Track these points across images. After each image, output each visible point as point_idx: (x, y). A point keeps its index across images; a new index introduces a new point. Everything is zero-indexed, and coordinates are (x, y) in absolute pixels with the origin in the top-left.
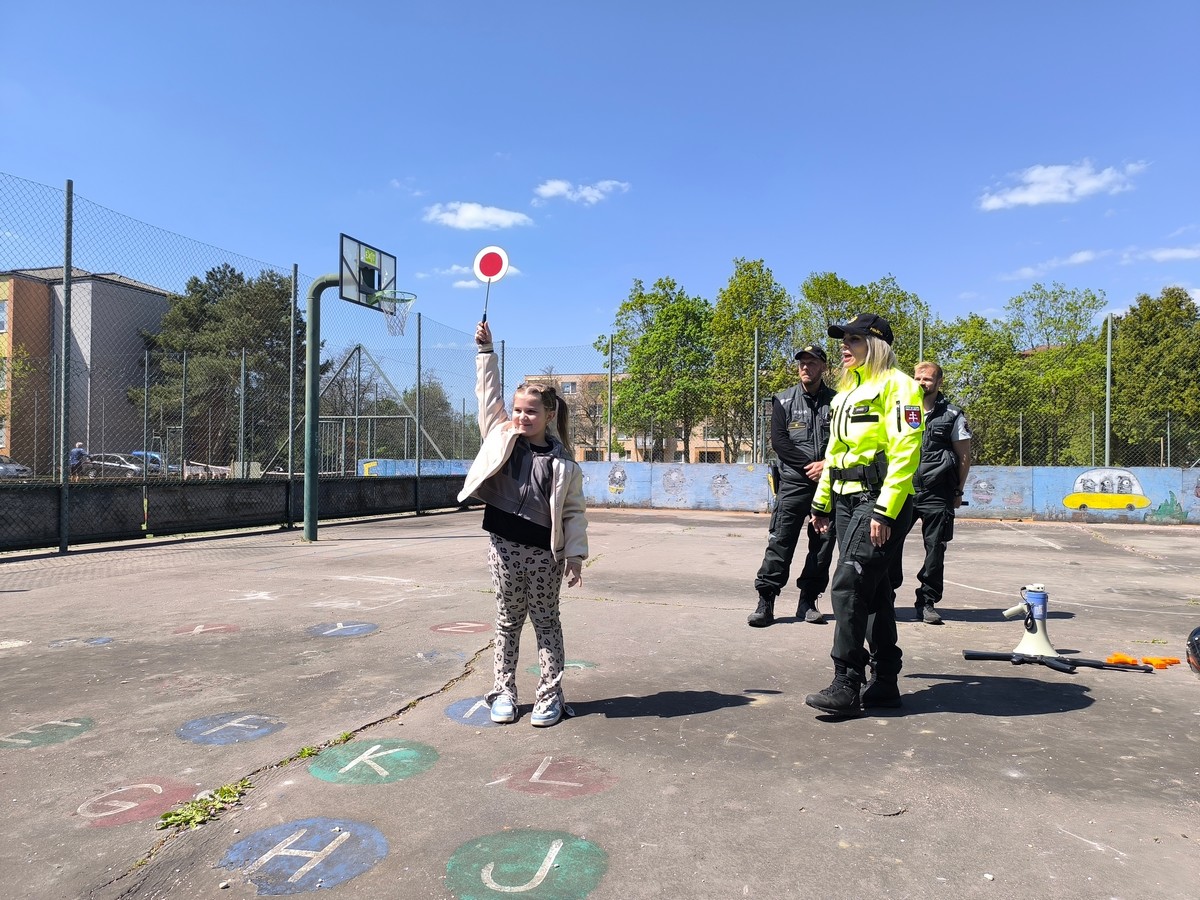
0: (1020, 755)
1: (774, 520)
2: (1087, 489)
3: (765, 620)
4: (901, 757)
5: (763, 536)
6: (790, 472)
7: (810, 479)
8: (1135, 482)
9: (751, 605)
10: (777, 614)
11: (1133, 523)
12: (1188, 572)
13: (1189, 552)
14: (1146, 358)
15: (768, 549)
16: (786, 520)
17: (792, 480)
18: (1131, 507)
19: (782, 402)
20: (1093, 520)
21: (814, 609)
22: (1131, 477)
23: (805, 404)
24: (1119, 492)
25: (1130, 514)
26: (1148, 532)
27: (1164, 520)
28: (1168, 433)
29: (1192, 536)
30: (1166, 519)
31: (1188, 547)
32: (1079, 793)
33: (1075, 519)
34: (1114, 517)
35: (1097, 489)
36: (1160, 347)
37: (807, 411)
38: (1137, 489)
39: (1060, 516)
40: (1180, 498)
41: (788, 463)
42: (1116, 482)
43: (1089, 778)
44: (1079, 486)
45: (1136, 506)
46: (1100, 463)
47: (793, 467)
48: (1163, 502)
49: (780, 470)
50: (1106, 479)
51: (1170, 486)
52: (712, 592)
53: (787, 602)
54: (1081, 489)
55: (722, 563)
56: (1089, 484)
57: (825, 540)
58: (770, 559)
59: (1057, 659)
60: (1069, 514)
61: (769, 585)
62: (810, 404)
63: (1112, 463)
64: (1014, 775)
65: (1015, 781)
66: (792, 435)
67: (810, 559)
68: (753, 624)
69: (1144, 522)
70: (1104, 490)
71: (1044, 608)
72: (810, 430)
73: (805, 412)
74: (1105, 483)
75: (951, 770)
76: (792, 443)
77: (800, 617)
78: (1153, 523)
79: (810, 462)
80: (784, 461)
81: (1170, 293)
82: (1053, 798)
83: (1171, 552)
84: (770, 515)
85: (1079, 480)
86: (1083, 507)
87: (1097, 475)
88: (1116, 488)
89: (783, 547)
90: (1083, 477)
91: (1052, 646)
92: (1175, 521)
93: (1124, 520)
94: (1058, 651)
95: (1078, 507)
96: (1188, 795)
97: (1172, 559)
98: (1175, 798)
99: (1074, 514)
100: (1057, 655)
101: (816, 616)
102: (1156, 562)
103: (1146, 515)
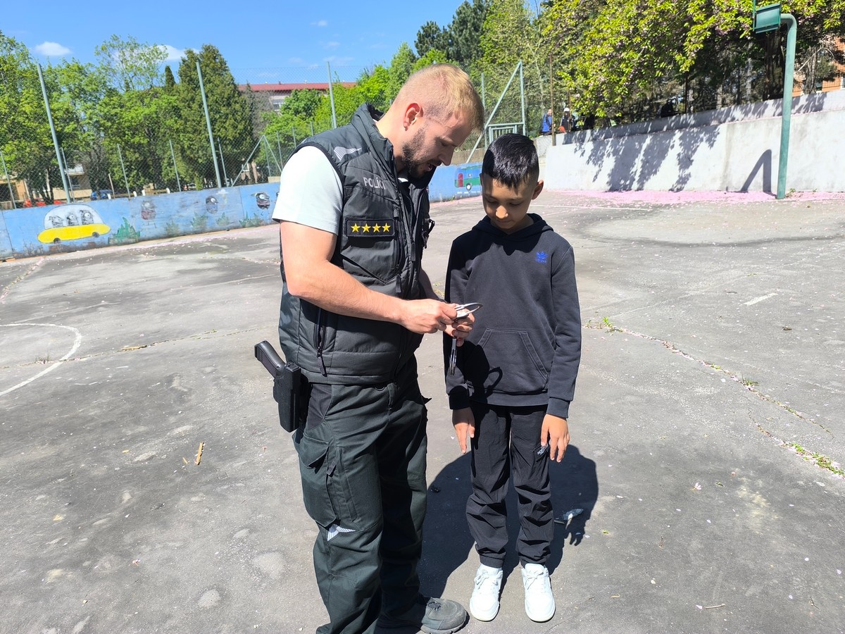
2: (56, 225)
8: (94, 214)
11: (99, 248)
18: (96, 235)
20: (68, 250)
22: (90, 210)
24: (84, 224)
25: (97, 240)
30: (124, 240)
33: (52, 251)
34: (85, 245)
35: (65, 223)
38: (97, 219)
39: (39, 251)
40: (131, 222)
42: (79, 215)
44: (48, 223)
45: (100, 233)
48: (120, 227)
50: (70, 214)
51: (122, 214)
54: (51, 225)
56: (57, 220)
60: (46, 249)
69: (109, 245)
70: (70, 223)
74: (70, 217)
78: (117, 245)
85: (47, 218)
86: (57, 240)
87: (62, 212)
88: (80, 221)
90: (51, 214)
92: (132, 241)
93: (92, 246)
95: (52, 241)
99: (51, 247)
103: (109, 239)
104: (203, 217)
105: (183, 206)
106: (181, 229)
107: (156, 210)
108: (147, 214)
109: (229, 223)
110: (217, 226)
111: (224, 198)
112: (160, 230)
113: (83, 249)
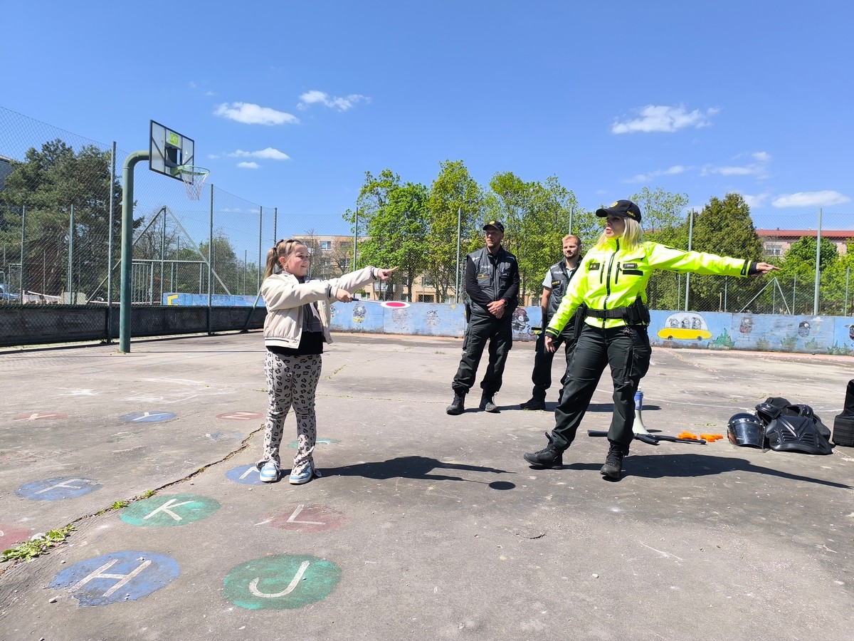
0: (620, 498)
1: (466, 341)
2: (673, 325)
3: (458, 410)
4: (543, 500)
5: (459, 353)
6: (478, 308)
7: (491, 314)
8: (703, 322)
9: (449, 400)
10: (466, 406)
11: (700, 349)
12: (732, 380)
13: (734, 368)
14: (714, 240)
15: (462, 361)
16: (474, 341)
17: (479, 314)
18: (700, 338)
19: (473, 259)
20: (676, 346)
21: (492, 403)
22: (701, 318)
23: (489, 262)
24: (693, 328)
25: (699, 343)
26: (709, 354)
27: (720, 347)
28: (726, 290)
29: (736, 357)
31: (733, 365)
32: (655, 521)
33: (664, 346)
34: (690, 345)
35: (680, 326)
36: (723, 232)
37: (490, 266)
38: (704, 326)
39: (656, 343)
40: (730, 333)
41: (477, 302)
42: (692, 321)
43: (662, 511)
44: (668, 324)
45: (703, 338)
46: (682, 309)
47: (480, 305)
48: (720, 335)
49: (471, 307)
50: (685, 319)
51: (724, 325)
52: (423, 392)
53: (473, 398)
54: (670, 325)
55: (431, 372)
56: (674, 322)
57: (500, 355)
58: (462, 368)
59: (647, 436)
60: (661, 343)
61: (462, 386)
62: (492, 262)
63: (689, 309)
64: (615, 510)
65: (616, 514)
66: (480, 282)
67: (490, 369)
68: (450, 413)
69: (707, 348)
70: (683, 326)
71: (641, 403)
72: (492, 280)
73: (489, 267)
74: (685, 322)
75: (576, 508)
76: (480, 288)
77: (482, 408)
78: (713, 349)
79: (491, 301)
80: (474, 300)
81: (730, 198)
82: (639, 525)
83: (723, 368)
84: (463, 340)
85: (668, 320)
86: (670, 337)
87: (680, 316)
88: (691, 326)
89: (472, 360)
90: (671, 317)
91: (645, 427)
92: (726, 348)
93: (695, 346)
94: (648, 431)
95: (667, 337)
96: (721, 521)
97: (723, 372)
98: (714, 524)
99: (665, 342)
100: (648, 433)
101: (492, 407)
102: (713, 374)
103: (709, 343)
104: (793, 339)
105: (778, 327)
106: (771, 346)
107: (753, 326)
108: (744, 329)
109: (817, 348)
110: (805, 349)
111: (818, 325)
112: (753, 344)
113: (688, 347)
